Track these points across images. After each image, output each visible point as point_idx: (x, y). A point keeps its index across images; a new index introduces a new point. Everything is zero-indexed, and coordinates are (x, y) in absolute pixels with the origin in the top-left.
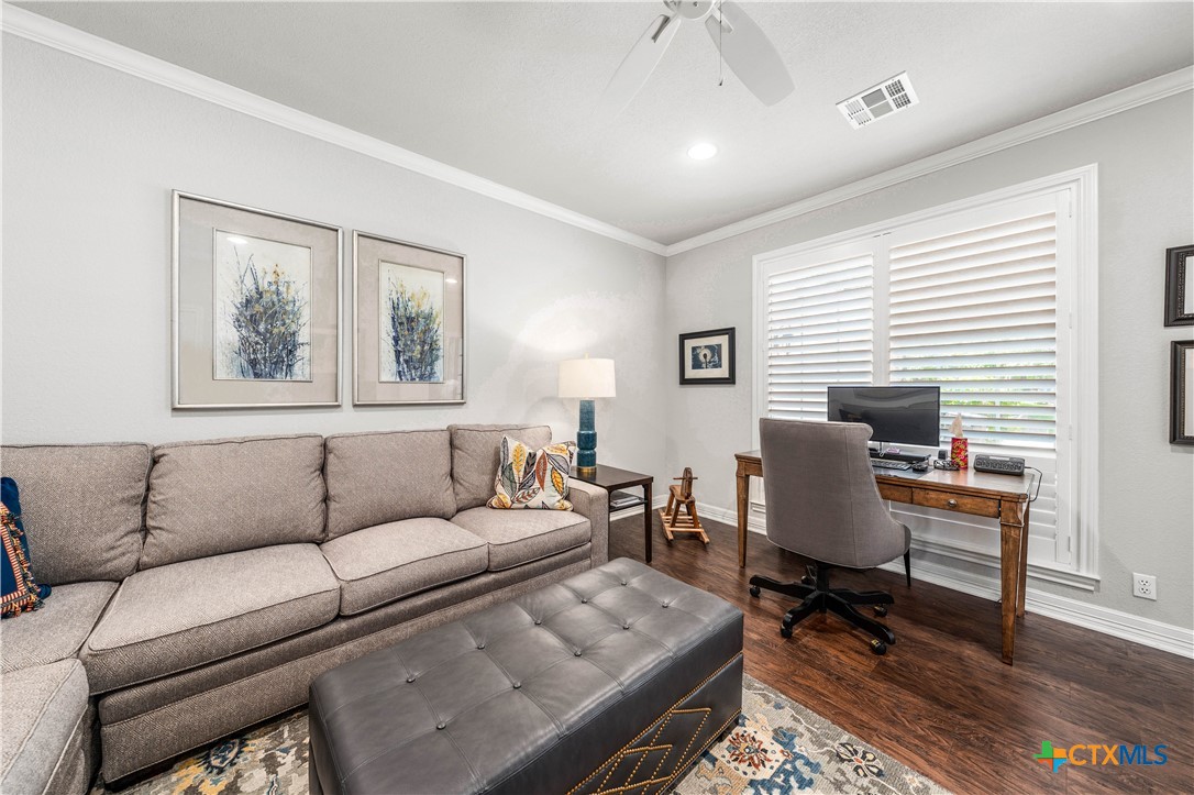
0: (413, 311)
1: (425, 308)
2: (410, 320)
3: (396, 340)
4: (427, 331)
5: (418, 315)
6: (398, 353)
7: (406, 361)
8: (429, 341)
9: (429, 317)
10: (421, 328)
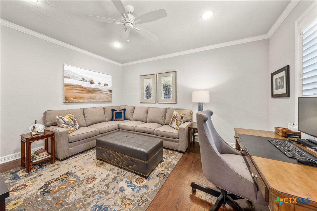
0: (167, 85)
1: (169, 84)
2: (166, 87)
3: (164, 91)
4: (169, 88)
5: (167, 86)
6: (164, 93)
7: (166, 95)
8: (169, 90)
9: (169, 86)
10: (168, 88)
